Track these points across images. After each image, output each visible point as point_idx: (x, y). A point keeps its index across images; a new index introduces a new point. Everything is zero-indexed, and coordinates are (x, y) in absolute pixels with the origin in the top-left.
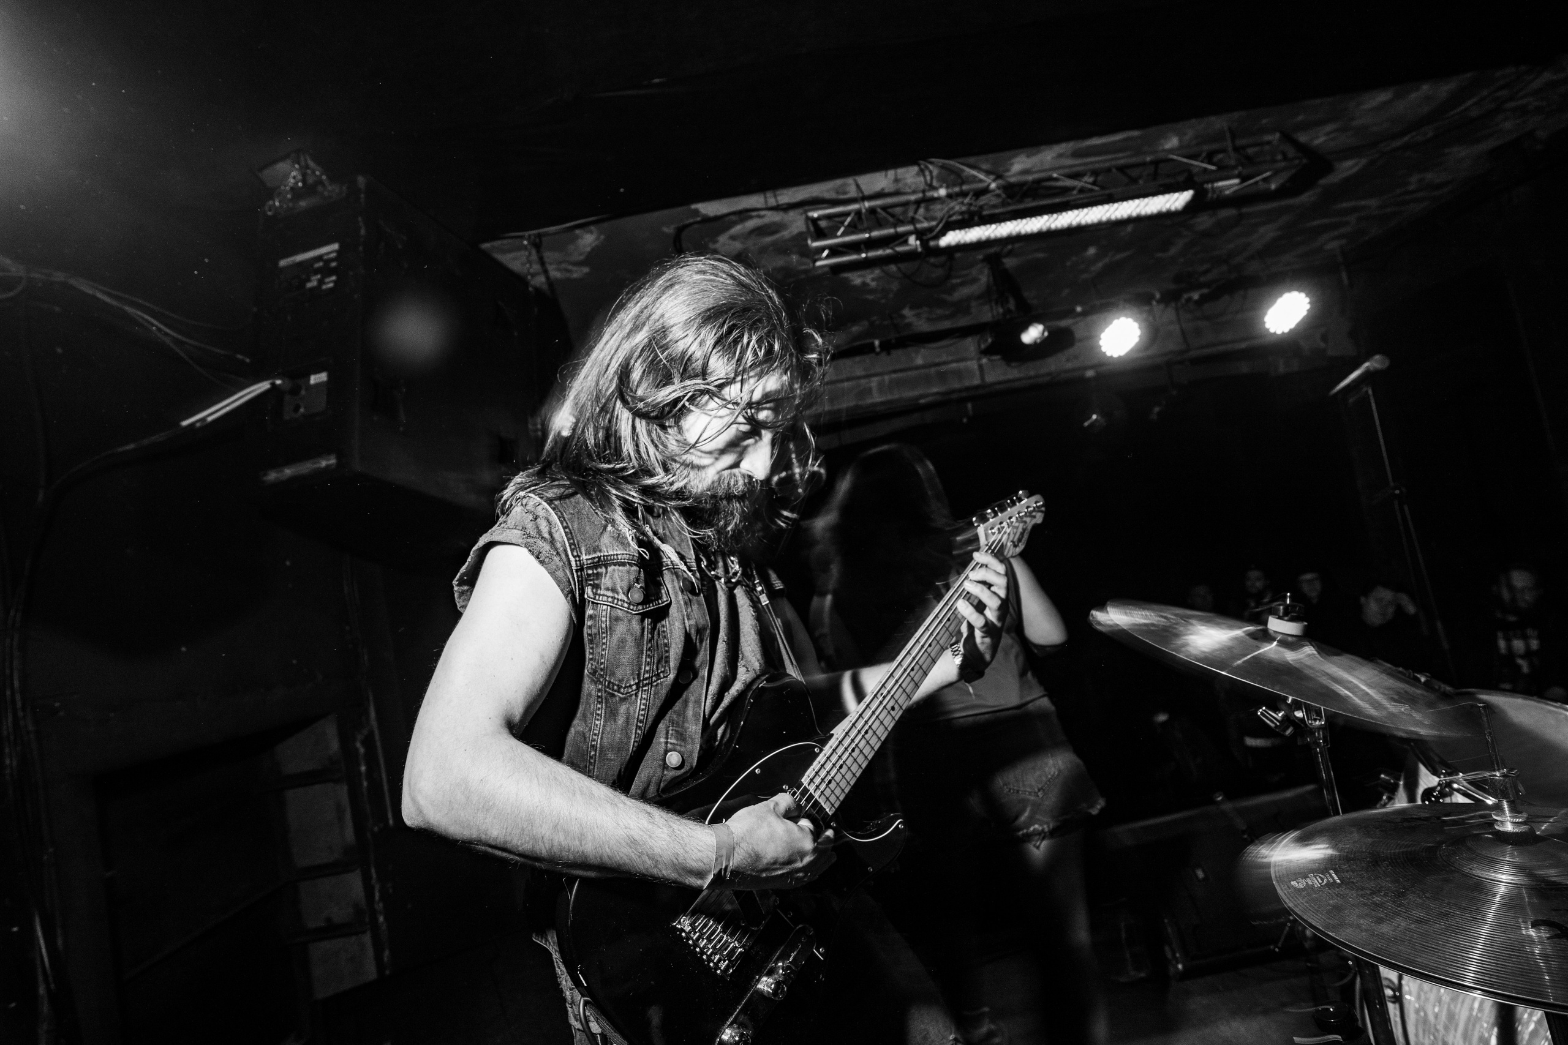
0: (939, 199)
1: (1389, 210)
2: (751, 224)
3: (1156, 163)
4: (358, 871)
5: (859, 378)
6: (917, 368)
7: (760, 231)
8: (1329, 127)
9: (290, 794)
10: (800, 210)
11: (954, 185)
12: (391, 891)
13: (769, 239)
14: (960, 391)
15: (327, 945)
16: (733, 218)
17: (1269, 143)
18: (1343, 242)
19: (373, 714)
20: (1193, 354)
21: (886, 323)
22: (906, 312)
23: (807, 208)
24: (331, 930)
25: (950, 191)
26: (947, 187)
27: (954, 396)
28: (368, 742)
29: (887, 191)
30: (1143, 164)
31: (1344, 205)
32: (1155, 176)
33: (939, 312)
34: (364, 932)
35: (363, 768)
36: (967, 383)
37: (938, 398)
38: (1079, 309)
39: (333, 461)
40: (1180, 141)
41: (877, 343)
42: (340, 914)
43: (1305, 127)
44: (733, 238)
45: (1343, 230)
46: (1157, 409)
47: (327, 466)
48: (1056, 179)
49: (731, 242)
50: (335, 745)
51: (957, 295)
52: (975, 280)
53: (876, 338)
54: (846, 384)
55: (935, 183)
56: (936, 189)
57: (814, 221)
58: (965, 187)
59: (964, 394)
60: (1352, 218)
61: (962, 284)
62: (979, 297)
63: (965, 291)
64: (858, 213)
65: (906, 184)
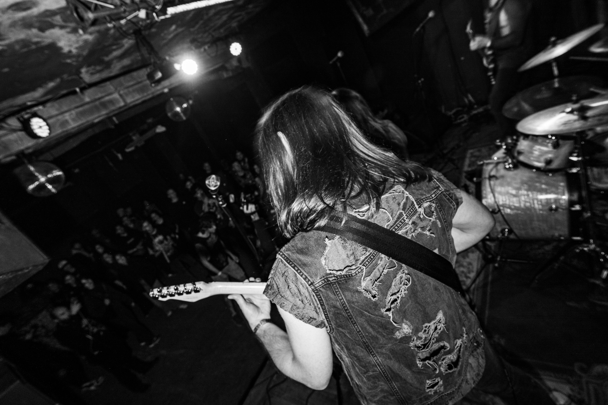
6: (88, 103)
36: (118, 105)
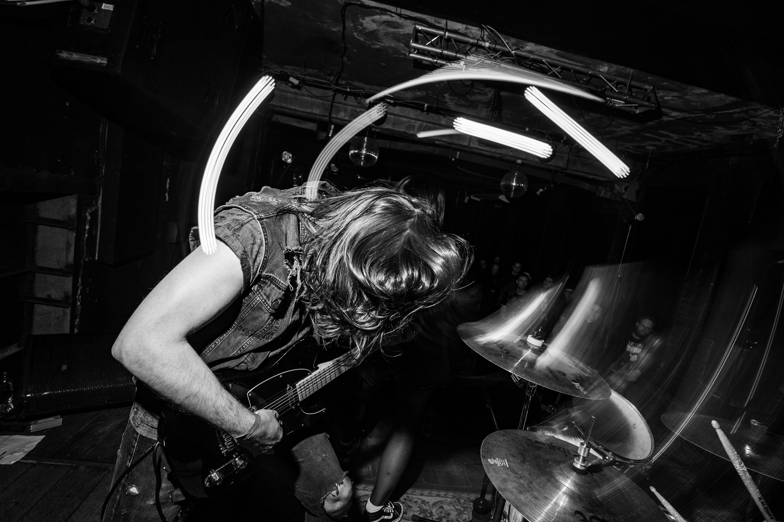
0: (483, 47)
1: (680, 143)
2: (385, 18)
3: (592, 76)
4: (71, 278)
5: (411, 118)
6: (441, 125)
7: (389, 24)
8: (675, 94)
9: (41, 228)
10: (413, 22)
11: (493, 44)
12: (87, 292)
13: (392, 30)
14: (457, 145)
15: (45, 307)
16: (378, 11)
17: (646, 90)
18: (655, 148)
19: (100, 201)
20: (568, 171)
21: (434, 96)
22: (446, 95)
23: (417, 22)
24: (49, 301)
25: (491, 45)
26: (490, 43)
27: (453, 146)
28: (94, 215)
29: (460, 31)
30: (585, 74)
31: (664, 132)
32: (587, 82)
33: (463, 102)
34: (68, 307)
35: (87, 227)
36: (461, 143)
37: (446, 144)
38: (527, 129)
39: (105, 62)
40: (608, 70)
41: (426, 105)
42: (56, 295)
43: (665, 89)
44: (373, 21)
45: (657, 143)
46: (541, 190)
47: (100, 63)
48: (544, 63)
49: (371, 23)
50: (73, 211)
51: (474, 98)
52: (485, 94)
53: (427, 103)
54: (405, 119)
55: (485, 38)
56: (483, 40)
57: (417, 31)
58: (498, 47)
59: (457, 147)
60: (663, 140)
61: (478, 93)
62: (484, 103)
63: (479, 97)
64: (441, 37)
65: (471, 32)
